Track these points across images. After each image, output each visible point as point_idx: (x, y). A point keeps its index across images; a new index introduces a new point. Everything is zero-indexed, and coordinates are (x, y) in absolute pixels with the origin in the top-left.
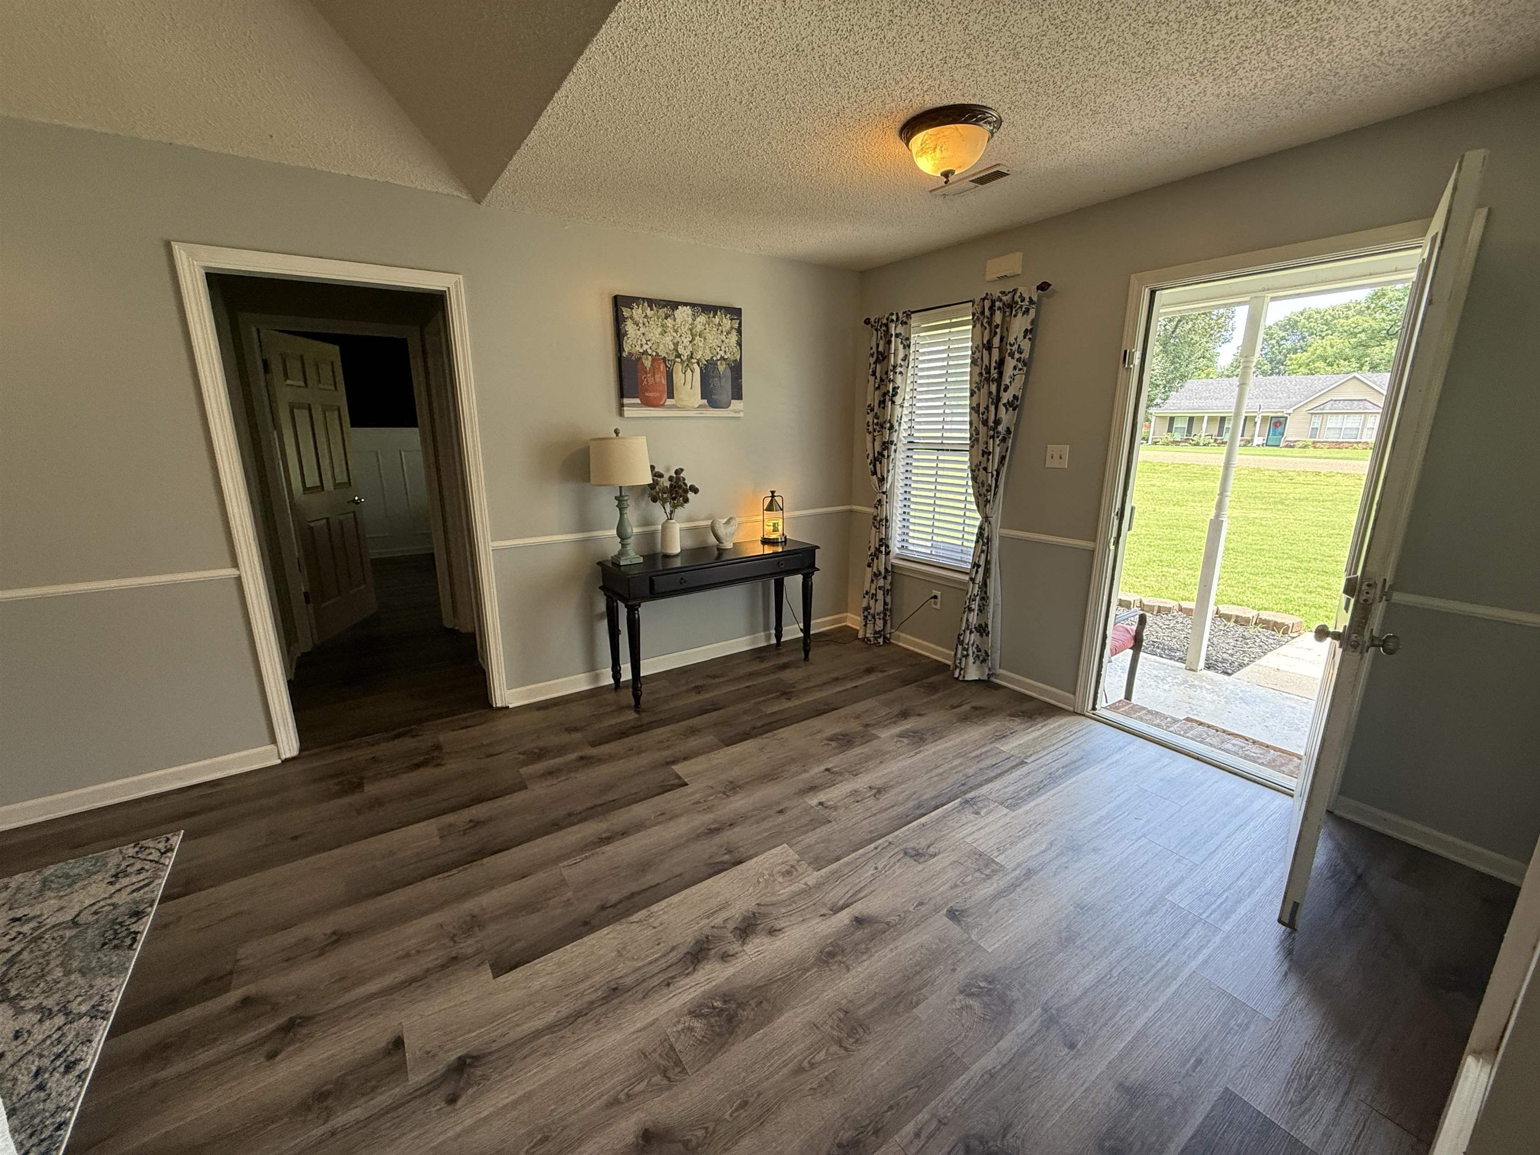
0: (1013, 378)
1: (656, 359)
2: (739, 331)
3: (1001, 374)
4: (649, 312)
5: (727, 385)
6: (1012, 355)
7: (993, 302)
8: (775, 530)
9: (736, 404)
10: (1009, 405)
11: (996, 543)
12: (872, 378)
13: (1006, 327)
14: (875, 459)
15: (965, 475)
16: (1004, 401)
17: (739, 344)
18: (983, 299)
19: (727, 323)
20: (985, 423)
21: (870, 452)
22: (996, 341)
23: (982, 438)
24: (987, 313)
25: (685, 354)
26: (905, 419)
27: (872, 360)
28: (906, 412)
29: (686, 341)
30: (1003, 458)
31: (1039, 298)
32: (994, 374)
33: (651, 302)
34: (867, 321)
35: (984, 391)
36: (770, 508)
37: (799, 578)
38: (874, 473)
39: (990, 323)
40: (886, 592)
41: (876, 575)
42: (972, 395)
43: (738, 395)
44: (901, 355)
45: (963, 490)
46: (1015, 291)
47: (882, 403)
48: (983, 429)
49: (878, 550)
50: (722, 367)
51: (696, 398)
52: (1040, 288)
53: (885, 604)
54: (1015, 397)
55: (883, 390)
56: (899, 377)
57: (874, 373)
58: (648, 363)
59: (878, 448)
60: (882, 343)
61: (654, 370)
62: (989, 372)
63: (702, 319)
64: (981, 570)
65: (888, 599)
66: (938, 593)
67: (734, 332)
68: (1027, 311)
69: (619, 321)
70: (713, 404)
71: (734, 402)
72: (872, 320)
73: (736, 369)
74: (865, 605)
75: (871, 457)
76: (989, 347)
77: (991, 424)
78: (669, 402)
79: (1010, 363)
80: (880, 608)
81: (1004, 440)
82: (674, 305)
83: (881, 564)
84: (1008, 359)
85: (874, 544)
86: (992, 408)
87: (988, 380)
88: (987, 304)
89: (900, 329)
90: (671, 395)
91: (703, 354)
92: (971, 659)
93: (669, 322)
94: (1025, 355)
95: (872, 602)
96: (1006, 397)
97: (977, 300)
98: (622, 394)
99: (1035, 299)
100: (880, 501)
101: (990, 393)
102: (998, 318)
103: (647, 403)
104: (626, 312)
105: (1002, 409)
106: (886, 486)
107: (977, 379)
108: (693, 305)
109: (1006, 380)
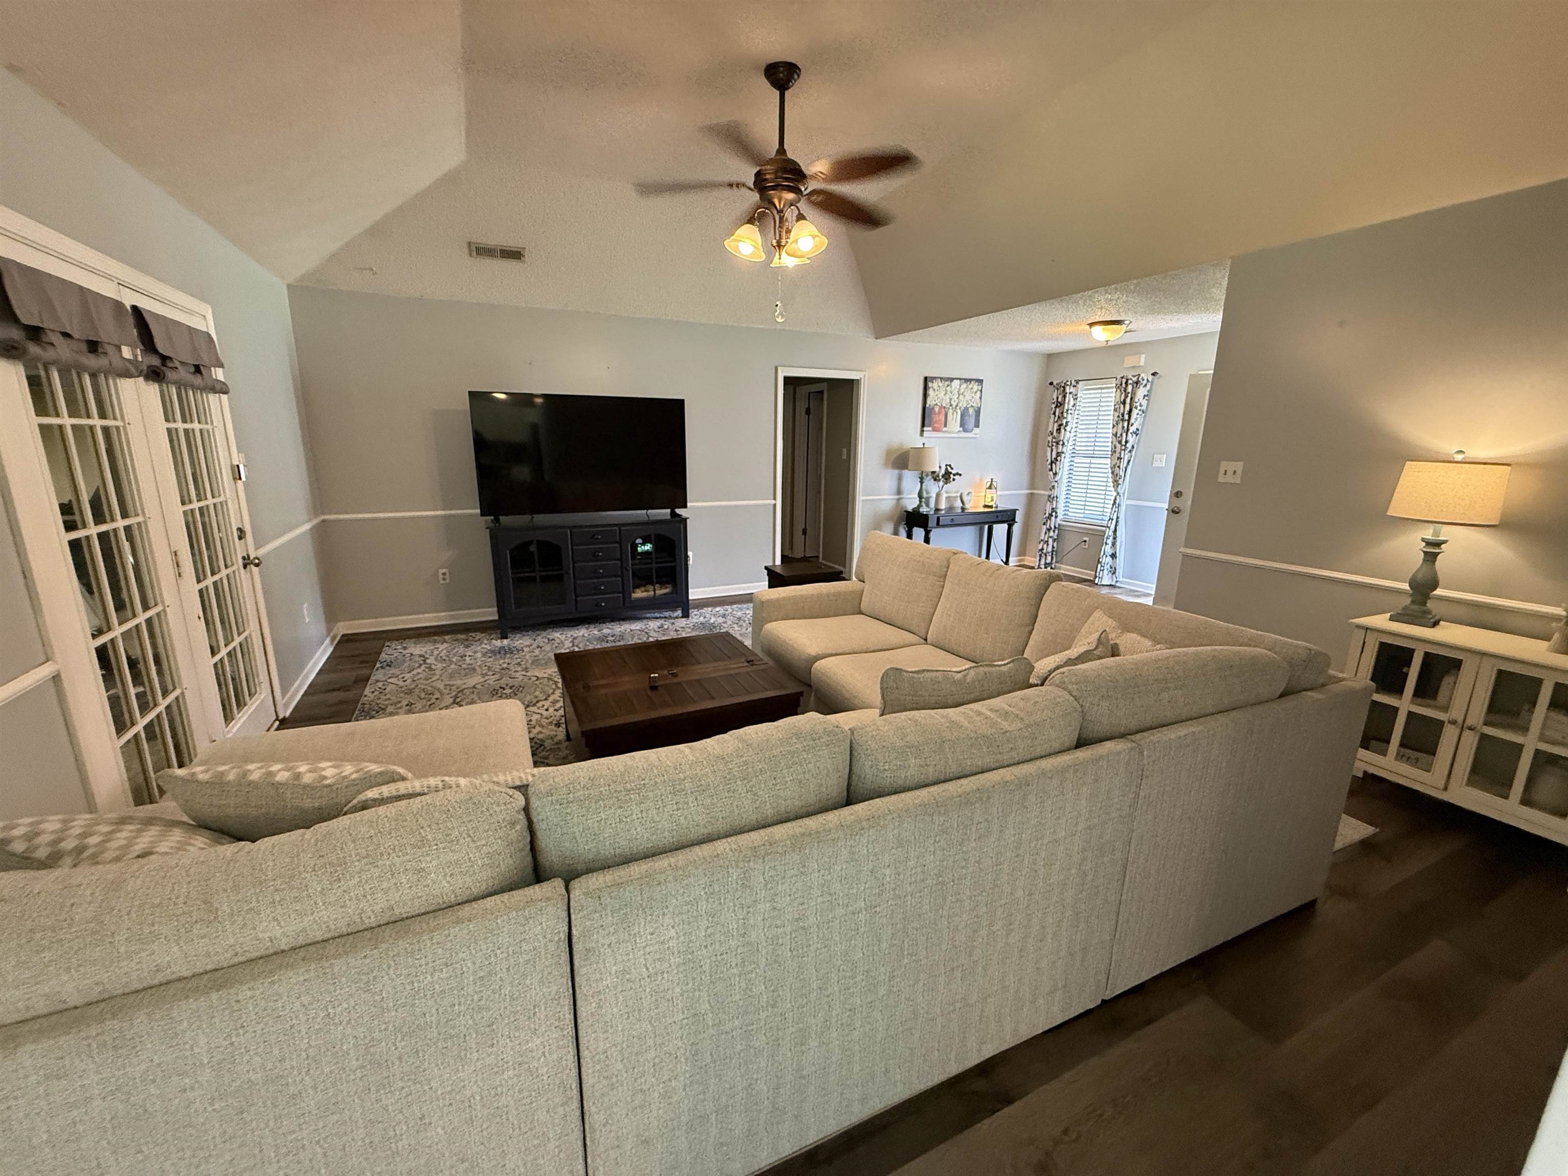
0: (1136, 419)
1: (942, 407)
2: (981, 391)
3: (1130, 417)
4: (940, 384)
5: (972, 421)
6: (1136, 408)
7: (1127, 380)
8: (992, 500)
9: (976, 430)
10: (1136, 433)
11: (1123, 508)
12: (1053, 416)
13: (1134, 393)
14: (1052, 462)
15: (1106, 471)
16: (1131, 431)
17: (981, 398)
18: (1122, 378)
19: (976, 387)
20: (1120, 442)
21: (1049, 458)
22: (1128, 400)
23: (1118, 450)
24: (1124, 385)
25: (954, 404)
26: (1071, 439)
27: (1053, 406)
28: (1072, 435)
29: (955, 397)
30: (1129, 461)
31: (1153, 380)
32: (1126, 417)
33: (941, 379)
34: (1051, 384)
35: (1120, 426)
36: (990, 488)
37: (1005, 526)
38: (1051, 470)
39: (1125, 391)
40: (1054, 540)
41: (1049, 530)
42: (1114, 426)
43: (977, 425)
44: (1072, 403)
45: (1105, 480)
46: (1139, 375)
47: (1059, 430)
48: (1118, 446)
49: (1051, 515)
50: (971, 411)
51: (958, 428)
52: (1153, 374)
53: (1053, 547)
54: (1138, 430)
55: (1060, 422)
56: (1070, 416)
57: (1054, 413)
58: (937, 409)
59: (1054, 456)
60: (1060, 397)
61: (939, 413)
62: (1123, 415)
63: (964, 386)
64: (1114, 522)
65: (1055, 545)
66: (1085, 539)
67: (979, 393)
68: (1146, 385)
69: (926, 388)
70: (965, 430)
71: (975, 429)
72: (1055, 383)
73: (978, 412)
74: (1040, 547)
75: (1049, 461)
76: (1124, 403)
77: (1123, 443)
78: (945, 429)
79: (1135, 412)
80: (1050, 549)
81: (1130, 451)
82: (952, 380)
83: (1052, 523)
84: (1134, 410)
85: (1049, 511)
86: (1124, 435)
87: (1123, 420)
88: (1124, 381)
89: (1072, 389)
90: (945, 426)
91: (963, 404)
92: (1106, 572)
93: (949, 389)
94: (1144, 408)
95: (1045, 546)
96: (1132, 429)
97: (1119, 378)
98: (923, 425)
99: (1150, 380)
100: (1053, 487)
101: (1123, 427)
102: (1130, 388)
103: (935, 430)
104: (930, 384)
105: (1129, 435)
106: (1058, 478)
107: (1116, 419)
108: (960, 379)
109: (1132, 421)
